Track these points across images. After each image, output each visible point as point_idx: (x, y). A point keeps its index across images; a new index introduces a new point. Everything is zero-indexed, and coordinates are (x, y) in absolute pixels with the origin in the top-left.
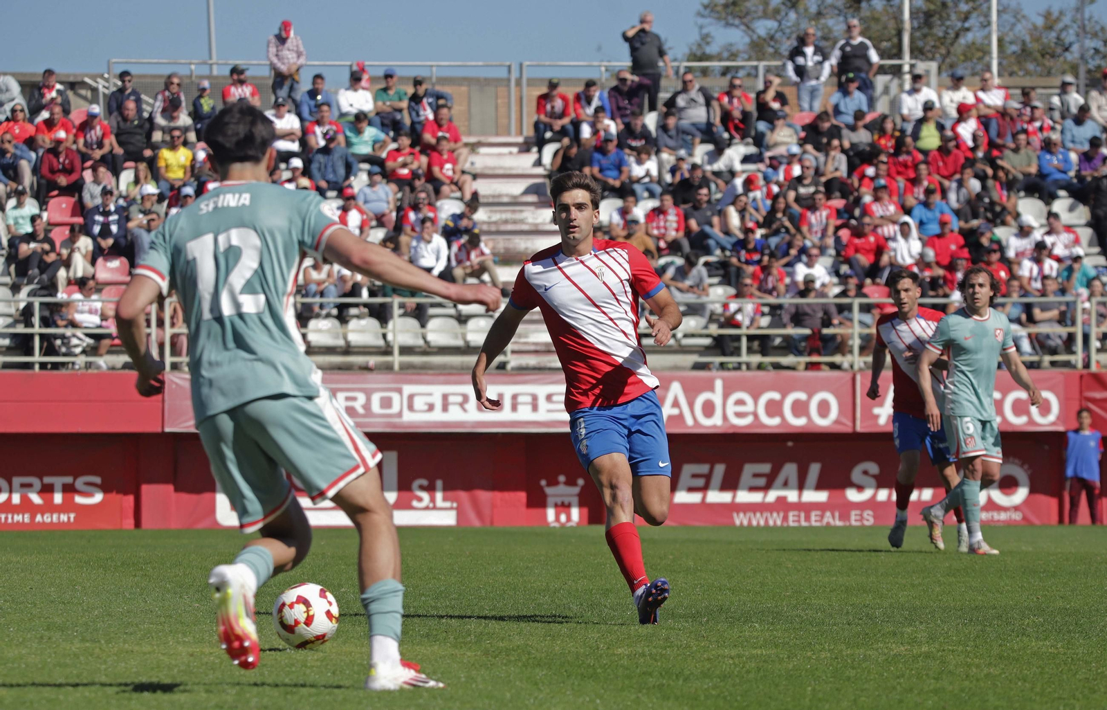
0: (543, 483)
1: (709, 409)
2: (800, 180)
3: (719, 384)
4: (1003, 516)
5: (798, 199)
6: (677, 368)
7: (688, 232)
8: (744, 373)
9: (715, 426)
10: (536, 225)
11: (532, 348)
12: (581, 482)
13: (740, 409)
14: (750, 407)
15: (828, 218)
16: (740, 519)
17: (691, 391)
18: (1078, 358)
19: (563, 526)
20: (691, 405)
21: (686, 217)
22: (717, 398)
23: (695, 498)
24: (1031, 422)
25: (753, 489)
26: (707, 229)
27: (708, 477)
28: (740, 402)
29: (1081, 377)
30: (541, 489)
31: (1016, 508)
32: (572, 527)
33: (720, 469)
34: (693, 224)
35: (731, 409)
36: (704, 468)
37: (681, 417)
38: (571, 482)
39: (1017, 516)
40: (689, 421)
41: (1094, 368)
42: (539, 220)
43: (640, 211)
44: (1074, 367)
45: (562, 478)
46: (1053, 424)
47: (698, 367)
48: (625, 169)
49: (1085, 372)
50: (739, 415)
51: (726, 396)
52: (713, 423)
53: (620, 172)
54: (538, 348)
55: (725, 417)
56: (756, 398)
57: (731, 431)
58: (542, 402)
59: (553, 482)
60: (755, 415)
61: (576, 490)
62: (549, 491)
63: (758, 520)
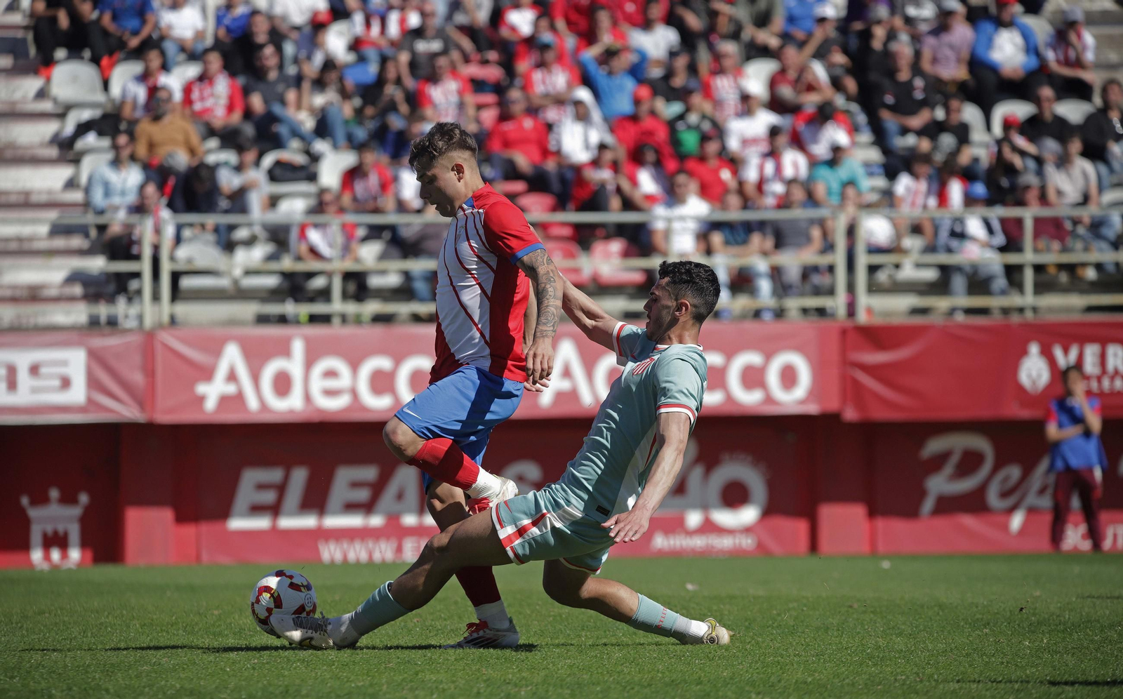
0: (25, 501)
1: (283, 384)
2: (419, 33)
3: (298, 347)
4: (726, 543)
5: (413, 65)
6: (232, 322)
7: (248, 114)
8: (336, 329)
9: (291, 412)
10: (14, 103)
11: (8, 293)
12: (84, 498)
13: (332, 384)
14: (345, 380)
15: (461, 93)
16: (330, 552)
17: (256, 357)
18: (838, 303)
19: (55, 568)
20: (256, 378)
21: (246, 92)
22: (294, 366)
23: (261, 523)
24: (769, 399)
25: (351, 507)
26: (277, 109)
27: (281, 489)
28: (331, 374)
29: (844, 332)
30: (23, 512)
31: (747, 530)
32: (70, 570)
33: (300, 476)
34: (257, 102)
35: (317, 384)
36: (275, 475)
37: (239, 398)
38: (68, 499)
39: (747, 542)
40: (253, 403)
41: (862, 318)
42: (18, 95)
43: (174, 81)
44: (833, 315)
45: (54, 493)
46: (802, 402)
47: (262, 319)
48: (150, 18)
49: (849, 324)
50: (330, 393)
51: (309, 363)
52: (289, 406)
53: (144, 22)
54: (18, 293)
55: (308, 398)
56: (355, 366)
57: (316, 418)
58: (23, 377)
59: (40, 499)
60: (354, 392)
61: (76, 511)
62: (33, 513)
63: (357, 552)
